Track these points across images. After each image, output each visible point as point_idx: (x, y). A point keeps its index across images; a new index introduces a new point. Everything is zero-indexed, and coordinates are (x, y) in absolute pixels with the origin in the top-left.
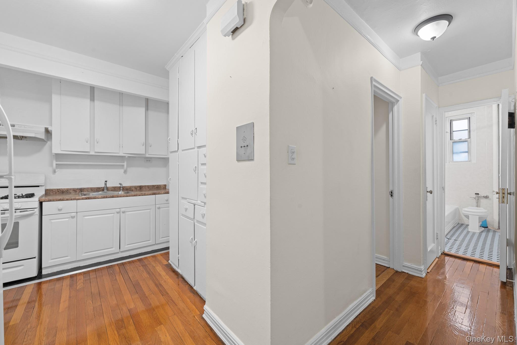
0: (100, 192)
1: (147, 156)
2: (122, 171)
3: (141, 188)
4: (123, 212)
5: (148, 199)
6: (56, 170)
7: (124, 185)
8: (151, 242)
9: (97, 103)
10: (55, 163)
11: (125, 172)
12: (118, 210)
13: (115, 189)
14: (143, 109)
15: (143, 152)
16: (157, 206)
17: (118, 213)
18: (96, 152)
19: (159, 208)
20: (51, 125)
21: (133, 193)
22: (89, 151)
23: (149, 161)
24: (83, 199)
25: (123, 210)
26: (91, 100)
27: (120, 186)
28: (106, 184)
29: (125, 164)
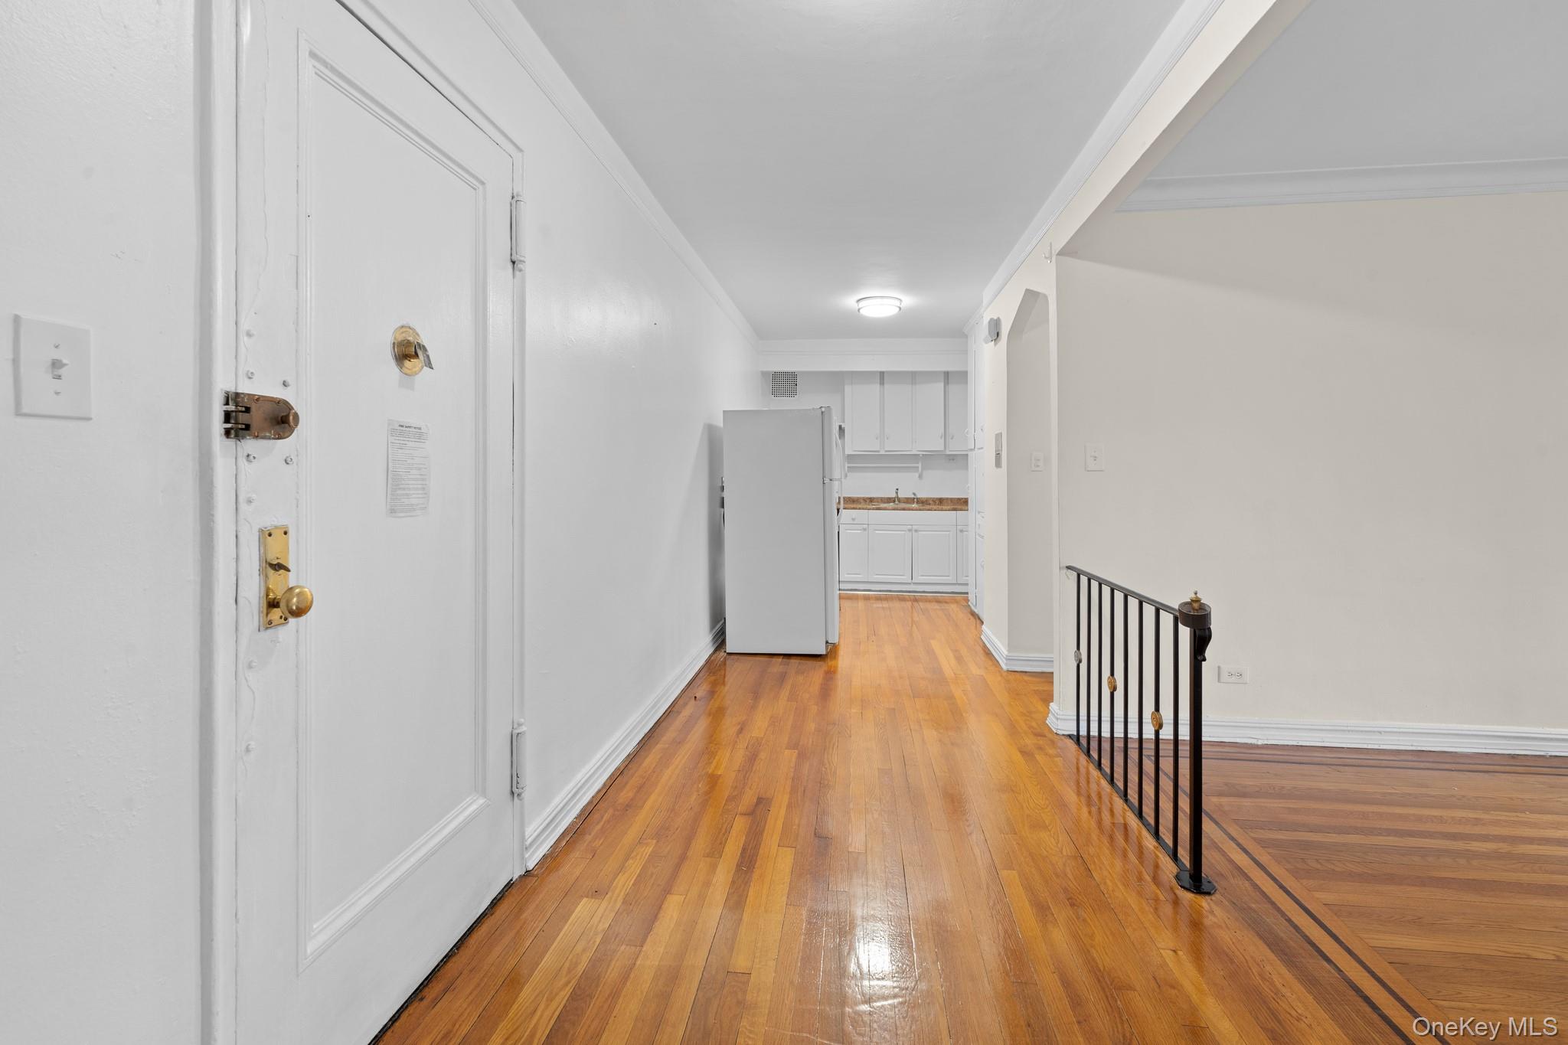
0: (892, 504)
1: (948, 453)
2: (917, 475)
3: (941, 501)
4: (916, 531)
5: (947, 516)
6: (848, 474)
7: (918, 497)
8: (951, 579)
9: (886, 386)
10: (847, 465)
11: (920, 477)
12: (910, 527)
13: (908, 501)
14: (942, 385)
15: (942, 448)
16: (959, 527)
17: (910, 530)
18: (886, 451)
19: (961, 531)
20: (844, 422)
21: (928, 507)
22: (878, 449)
23: (953, 460)
24: (873, 509)
25: (915, 527)
26: (880, 384)
27: (913, 496)
28: (897, 493)
29: (920, 465)
